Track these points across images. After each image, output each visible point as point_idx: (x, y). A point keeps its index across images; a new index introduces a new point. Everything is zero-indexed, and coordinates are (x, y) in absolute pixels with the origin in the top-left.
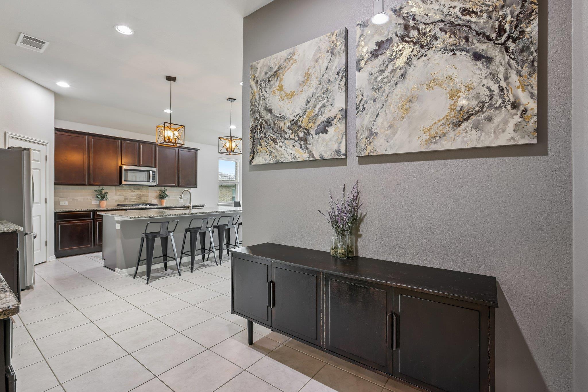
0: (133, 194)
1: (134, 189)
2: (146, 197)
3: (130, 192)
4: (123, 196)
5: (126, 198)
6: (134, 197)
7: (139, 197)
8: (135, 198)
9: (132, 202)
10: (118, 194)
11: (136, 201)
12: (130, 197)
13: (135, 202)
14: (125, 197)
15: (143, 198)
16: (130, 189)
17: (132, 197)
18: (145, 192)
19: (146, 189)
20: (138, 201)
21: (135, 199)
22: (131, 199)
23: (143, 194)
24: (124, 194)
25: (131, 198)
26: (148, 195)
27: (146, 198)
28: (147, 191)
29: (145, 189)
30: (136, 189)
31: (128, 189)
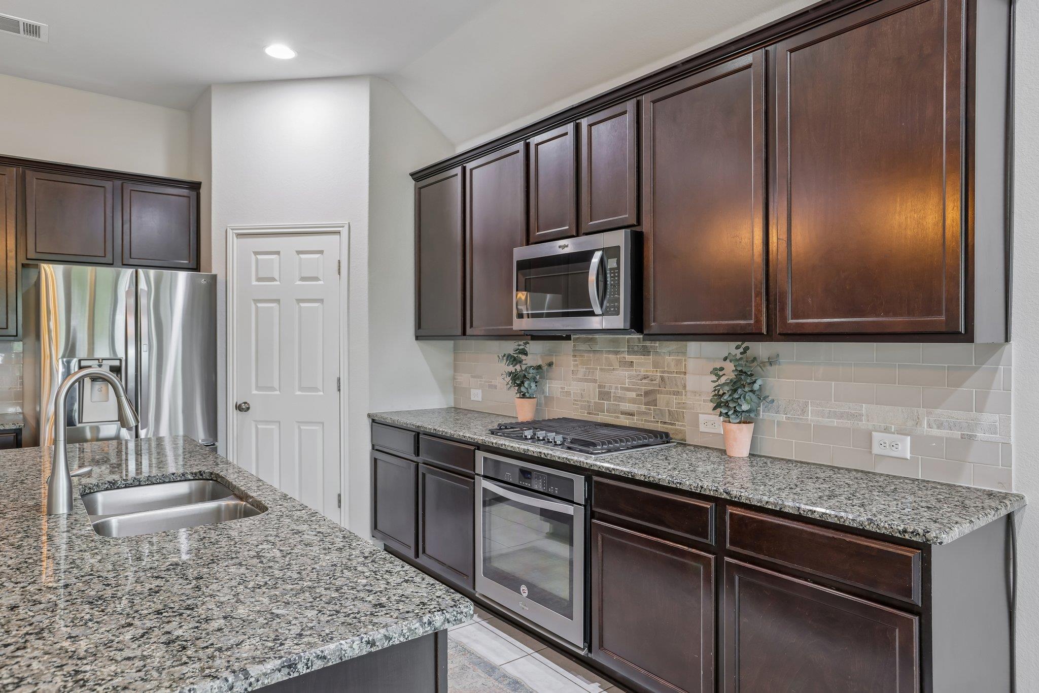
0: (624, 374)
1: (631, 351)
2: (677, 393)
3: (616, 365)
4: (595, 381)
5: (604, 395)
6: (628, 389)
7: (647, 393)
8: (633, 395)
9: (622, 413)
10: (582, 370)
11: (640, 413)
12: (616, 388)
13: (632, 415)
14: (600, 386)
15: (662, 399)
16: (616, 353)
17: (623, 389)
18: (673, 369)
19: (678, 353)
20: (645, 413)
21: (633, 401)
22: (621, 399)
23: (662, 378)
24: (598, 375)
25: (620, 393)
26: (685, 387)
27: (674, 399)
28: (678, 362)
29: (670, 354)
30: (634, 352)
31: (609, 352)
